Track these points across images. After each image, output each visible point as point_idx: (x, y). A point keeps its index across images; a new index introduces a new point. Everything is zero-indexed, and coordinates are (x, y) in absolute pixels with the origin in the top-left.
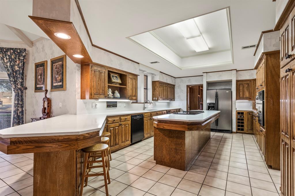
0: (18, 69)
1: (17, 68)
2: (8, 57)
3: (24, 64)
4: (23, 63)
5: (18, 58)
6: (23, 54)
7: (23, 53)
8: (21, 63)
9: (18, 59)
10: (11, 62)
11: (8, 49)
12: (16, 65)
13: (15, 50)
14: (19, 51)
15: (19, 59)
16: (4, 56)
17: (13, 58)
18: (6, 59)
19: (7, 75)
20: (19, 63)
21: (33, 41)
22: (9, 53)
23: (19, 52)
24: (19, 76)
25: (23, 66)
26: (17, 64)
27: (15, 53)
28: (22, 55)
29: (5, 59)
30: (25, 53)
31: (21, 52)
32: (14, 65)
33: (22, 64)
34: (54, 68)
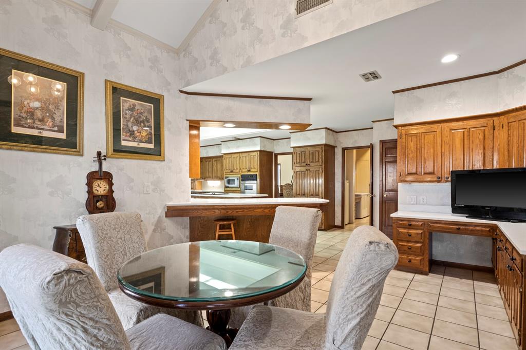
34: (123, 106)
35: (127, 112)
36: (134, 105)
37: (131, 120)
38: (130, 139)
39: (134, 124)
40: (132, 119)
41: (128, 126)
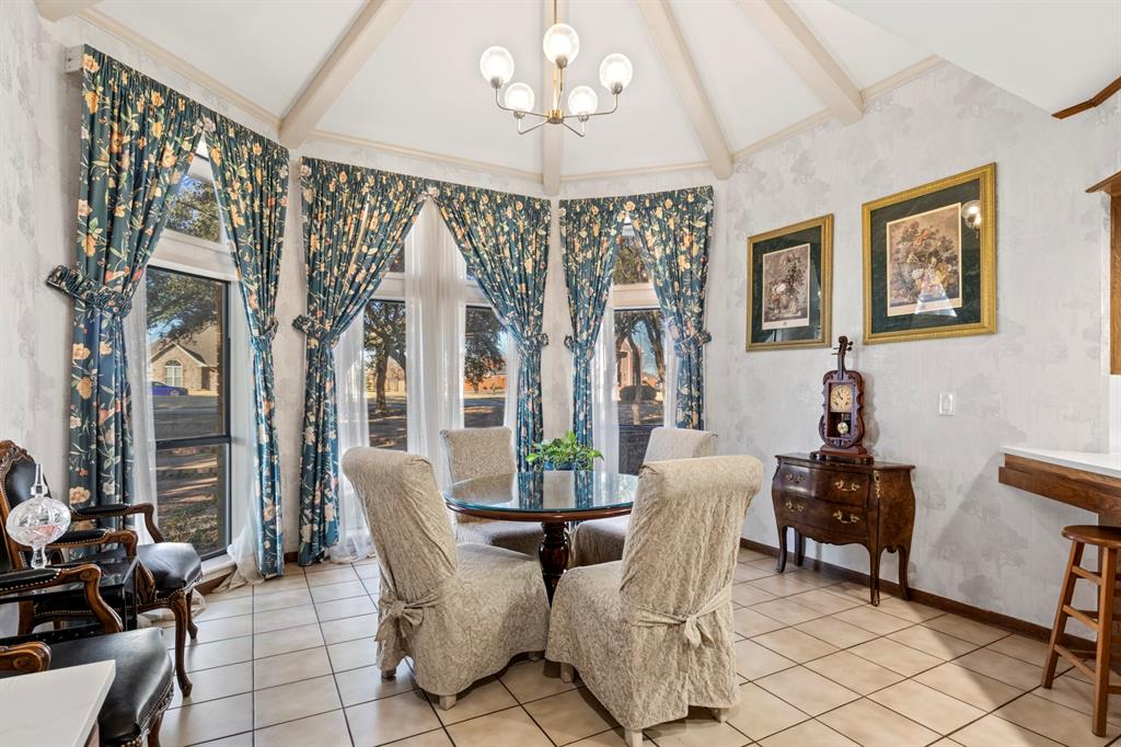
0: (688, 266)
1: (684, 265)
2: (656, 228)
3: (706, 244)
4: (703, 241)
5: (689, 226)
6: (706, 210)
7: (705, 202)
8: (698, 242)
9: (686, 230)
10: (665, 243)
11: (657, 199)
12: (682, 253)
13: (677, 197)
14: (691, 199)
15: (691, 228)
16: (646, 225)
17: (672, 227)
18: (653, 234)
19: (654, 293)
20: (692, 244)
21: (738, 153)
22: (659, 213)
23: (692, 203)
24: (689, 293)
25: (706, 253)
26: (683, 248)
27: (678, 210)
28: (700, 213)
29: (648, 233)
30: (710, 202)
31: (697, 200)
32: (674, 255)
33: (702, 246)
34: (891, 237)
35: (900, 246)
36: (915, 225)
37: (908, 261)
38: (906, 300)
39: (914, 265)
40: (910, 256)
41: (901, 275)
